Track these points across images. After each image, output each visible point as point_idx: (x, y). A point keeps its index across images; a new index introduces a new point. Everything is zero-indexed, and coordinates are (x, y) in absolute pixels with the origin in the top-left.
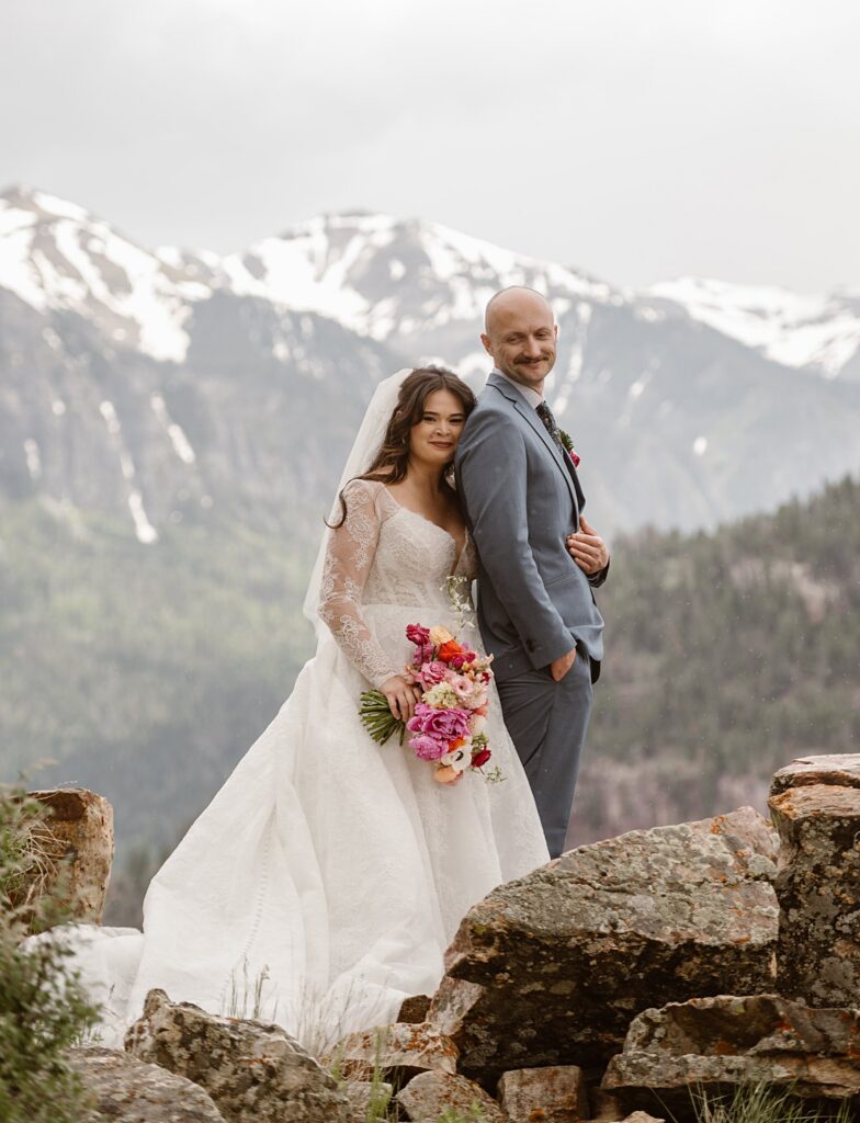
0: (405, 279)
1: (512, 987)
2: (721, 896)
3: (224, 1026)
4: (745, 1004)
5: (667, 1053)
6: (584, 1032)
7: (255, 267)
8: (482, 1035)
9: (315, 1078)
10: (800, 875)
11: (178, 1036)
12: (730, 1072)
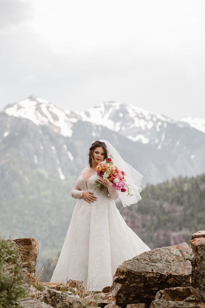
0: (123, 118)
1: (129, 285)
2: (178, 264)
3: (60, 293)
4: (183, 289)
5: (165, 300)
6: (146, 295)
7: (88, 114)
8: (122, 296)
9: (81, 306)
10: (197, 259)
11: (49, 296)
12: (179, 305)
